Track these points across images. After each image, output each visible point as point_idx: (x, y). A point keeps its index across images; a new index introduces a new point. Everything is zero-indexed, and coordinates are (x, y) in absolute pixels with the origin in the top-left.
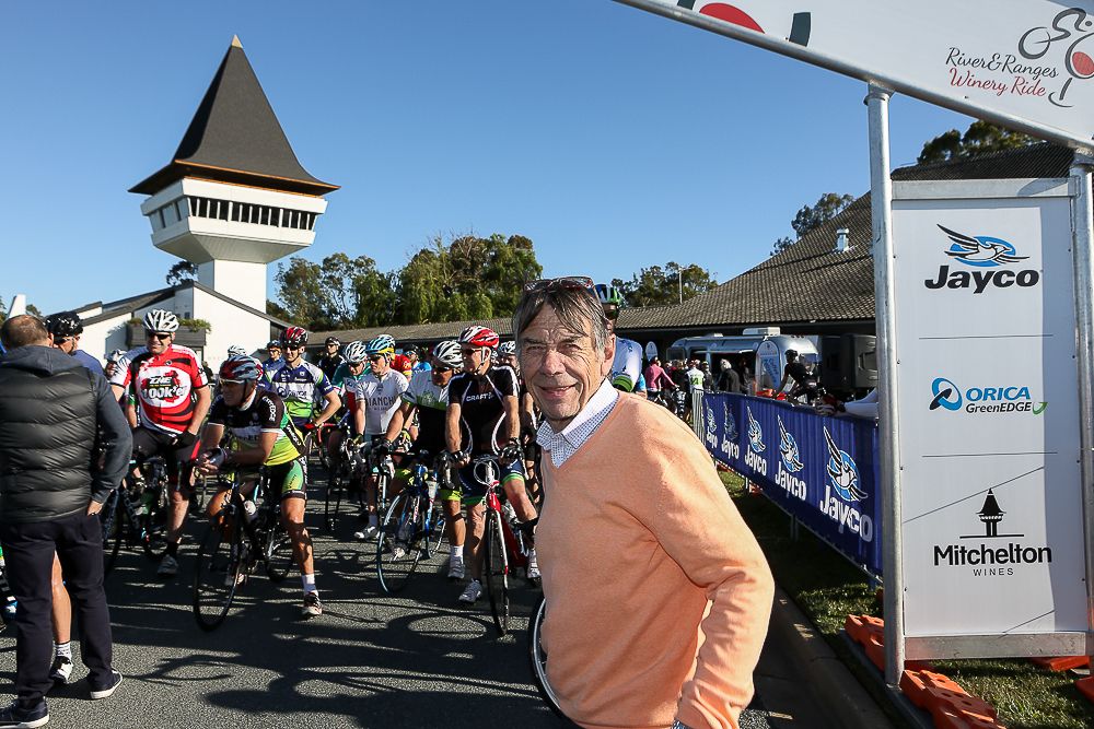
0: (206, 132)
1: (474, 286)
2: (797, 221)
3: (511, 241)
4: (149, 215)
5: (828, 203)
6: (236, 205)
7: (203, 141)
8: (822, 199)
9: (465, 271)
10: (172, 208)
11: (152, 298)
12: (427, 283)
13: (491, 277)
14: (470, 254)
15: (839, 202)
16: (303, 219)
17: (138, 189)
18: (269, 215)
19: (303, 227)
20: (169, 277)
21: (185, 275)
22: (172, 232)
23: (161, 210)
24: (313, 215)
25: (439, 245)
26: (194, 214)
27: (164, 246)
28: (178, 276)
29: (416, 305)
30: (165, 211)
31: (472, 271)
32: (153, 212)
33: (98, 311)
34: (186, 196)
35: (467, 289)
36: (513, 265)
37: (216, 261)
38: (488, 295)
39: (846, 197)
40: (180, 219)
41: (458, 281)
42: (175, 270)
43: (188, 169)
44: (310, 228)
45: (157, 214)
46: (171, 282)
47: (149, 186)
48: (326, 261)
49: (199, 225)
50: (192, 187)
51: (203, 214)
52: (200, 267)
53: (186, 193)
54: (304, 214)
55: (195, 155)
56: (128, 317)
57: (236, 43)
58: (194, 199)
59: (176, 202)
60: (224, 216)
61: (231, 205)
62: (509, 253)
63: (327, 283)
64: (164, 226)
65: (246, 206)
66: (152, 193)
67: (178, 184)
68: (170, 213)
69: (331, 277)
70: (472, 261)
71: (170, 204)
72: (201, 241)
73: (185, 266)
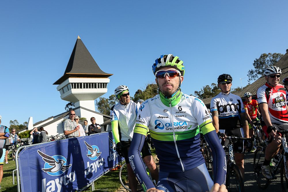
0: (74, 64)
2: (255, 64)
4: (59, 90)
5: (263, 56)
7: (73, 66)
8: (261, 56)
15: (267, 56)
16: (104, 85)
17: (55, 83)
18: (93, 85)
19: (104, 87)
20: (66, 108)
21: (70, 107)
22: (66, 94)
23: (63, 88)
24: (106, 83)
26: (73, 88)
27: (64, 99)
28: (68, 107)
30: (64, 88)
32: (61, 89)
33: (52, 119)
37: (80, 101)
39: (269, 54)
40: (69, 90)
42: (67, 106)
43: (70, 75)
44: (106, 88)
45: (62, 90)
46: (67, 109)
47: (58, 82)
48: (110, 97)
49: (74, 91)
50: (72, 80)
51: (75, 88)
53: (70, 82)
54: (104, 83)
55: (71, 71)
57: (79, 38)
58: (72, 83)
59: (67, 85)
61: (83, 84)
63: (111, 104)
64: (64, 93)
65: (87, 84)
66: (60, 84)
67: (67, 80)
68: (65, 89)
69: (112, 102)
71: (65, 86)
72: (75, 96)
73: (70, 104)
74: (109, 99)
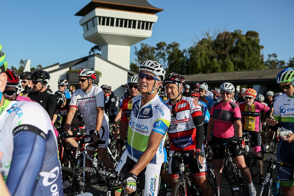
1: (225, 56)
3: (248, 33)
4: (82, 25)
6: (118, 19)
9: (221, 49)
10: (91, 22)
11: (78, 61)
12: (201, 54)
13: (234, 51)
14: (224, 40)
16: (146, 25)
17: (78, 14)
18: (131, 24)
19: (147, 29)
20: (90, 52)
21: (97, 51)
22: (90, 33)
24: (151, 23)
25: (208, 35)
26: (100, 24)
27: (88, 39)
28: (94, 52)
29: (196, 65)
30: (88, 23)
31: (225, 48)
34: (96, 17)
35: (221, 57)
36: (246, 45)
37: (110, 46)
38: (232, 60)
40: (94, 27)
41: (217, 53)
42: (93, 49)
43: (98, 4)
44: (150, 29)
45: (85, 25)
47: (82, 13)
48: (157, 45)
49: (102, 29)
50: (99, 12)
51: (103, 24)
52: (103, 48)
53: (97, 15)
54: (147, 23)
56: (68, 69)
58: (100, 17)
59: (92, 19)
60: (112, 25)
61: (115, 20)
62: (244, 39)
63: (158, 55)
64: (88, 30)
65: (122, 20)
66: (84, 15)
67: (93, 11)
68: (90, 24)
69: (160, 53)
70: (225, 44)
72: (103, 36)
73: (96, 47)
74: (156, 47)
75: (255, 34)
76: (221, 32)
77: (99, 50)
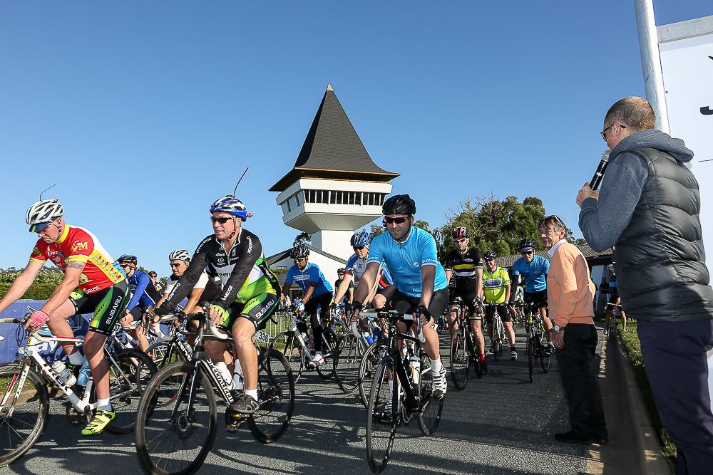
0: (313, 147)
1: (496, 235)
3: (526, 202)
4: (281, 204)
6: (333, 192)
7: (311, 152)
9: (489, 225)
10: (294, 198)
13: (509, 227)
14: (492, 212)
16: (377, 199)
17: (273, 189)
18: (353, 198)
19: (377, 204)
20: (294, 242)
21: (304, 241)
22: (295, 214)
23: (287, 200)
24: (383, 195)
26: (307, 202)
27: (291, 224)
30: (290, 201)
31: (494, 224)
32: (284, 202)
34: (302, 190)
35: (491, 237)
36: (525, 217)
37: (322, 231)
38: (506, 241)
40: (299, 206)
41: (484, 232)
42: (299, 238)
43: (303, 172)
47: (280, 186)
49: (310, 208)
50: (306, 183)
51: (312, 201)
52: (313, 236)
53: (302, 188)
54: (377, 195)
55: (307, 163)
57: (330, 88)
58: (307, 191)
59: (296, 194)
60: (326, 201)
61: (330, 193)
62: (522, 209)
64: (290, 211)
65: (340, 193)
66: (282, 190)
67: (297, 183)
68: (293, 202)
70: (494, 218)
71: (293, 196)
72: (312, 218)
73: (304, 236)
75: (536, 202)
76: (487, 201)
77: (308, 239)
